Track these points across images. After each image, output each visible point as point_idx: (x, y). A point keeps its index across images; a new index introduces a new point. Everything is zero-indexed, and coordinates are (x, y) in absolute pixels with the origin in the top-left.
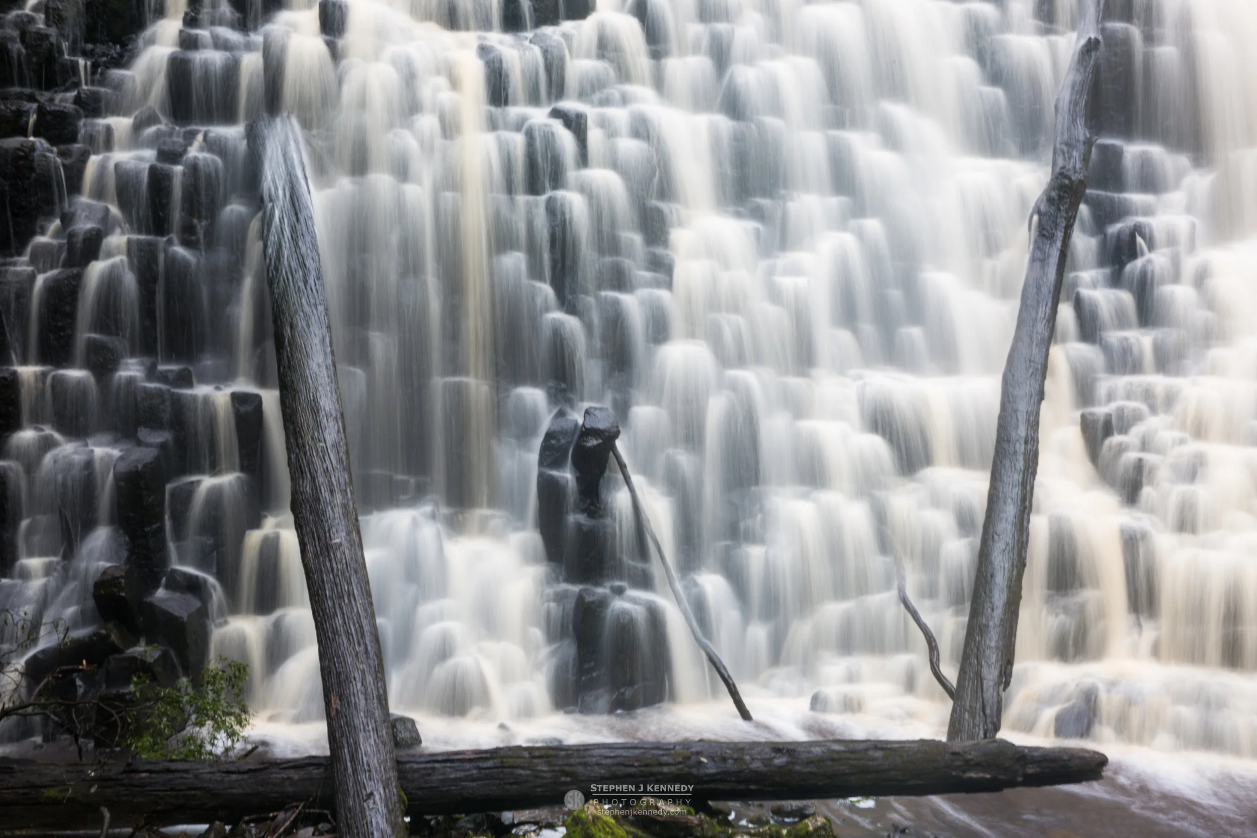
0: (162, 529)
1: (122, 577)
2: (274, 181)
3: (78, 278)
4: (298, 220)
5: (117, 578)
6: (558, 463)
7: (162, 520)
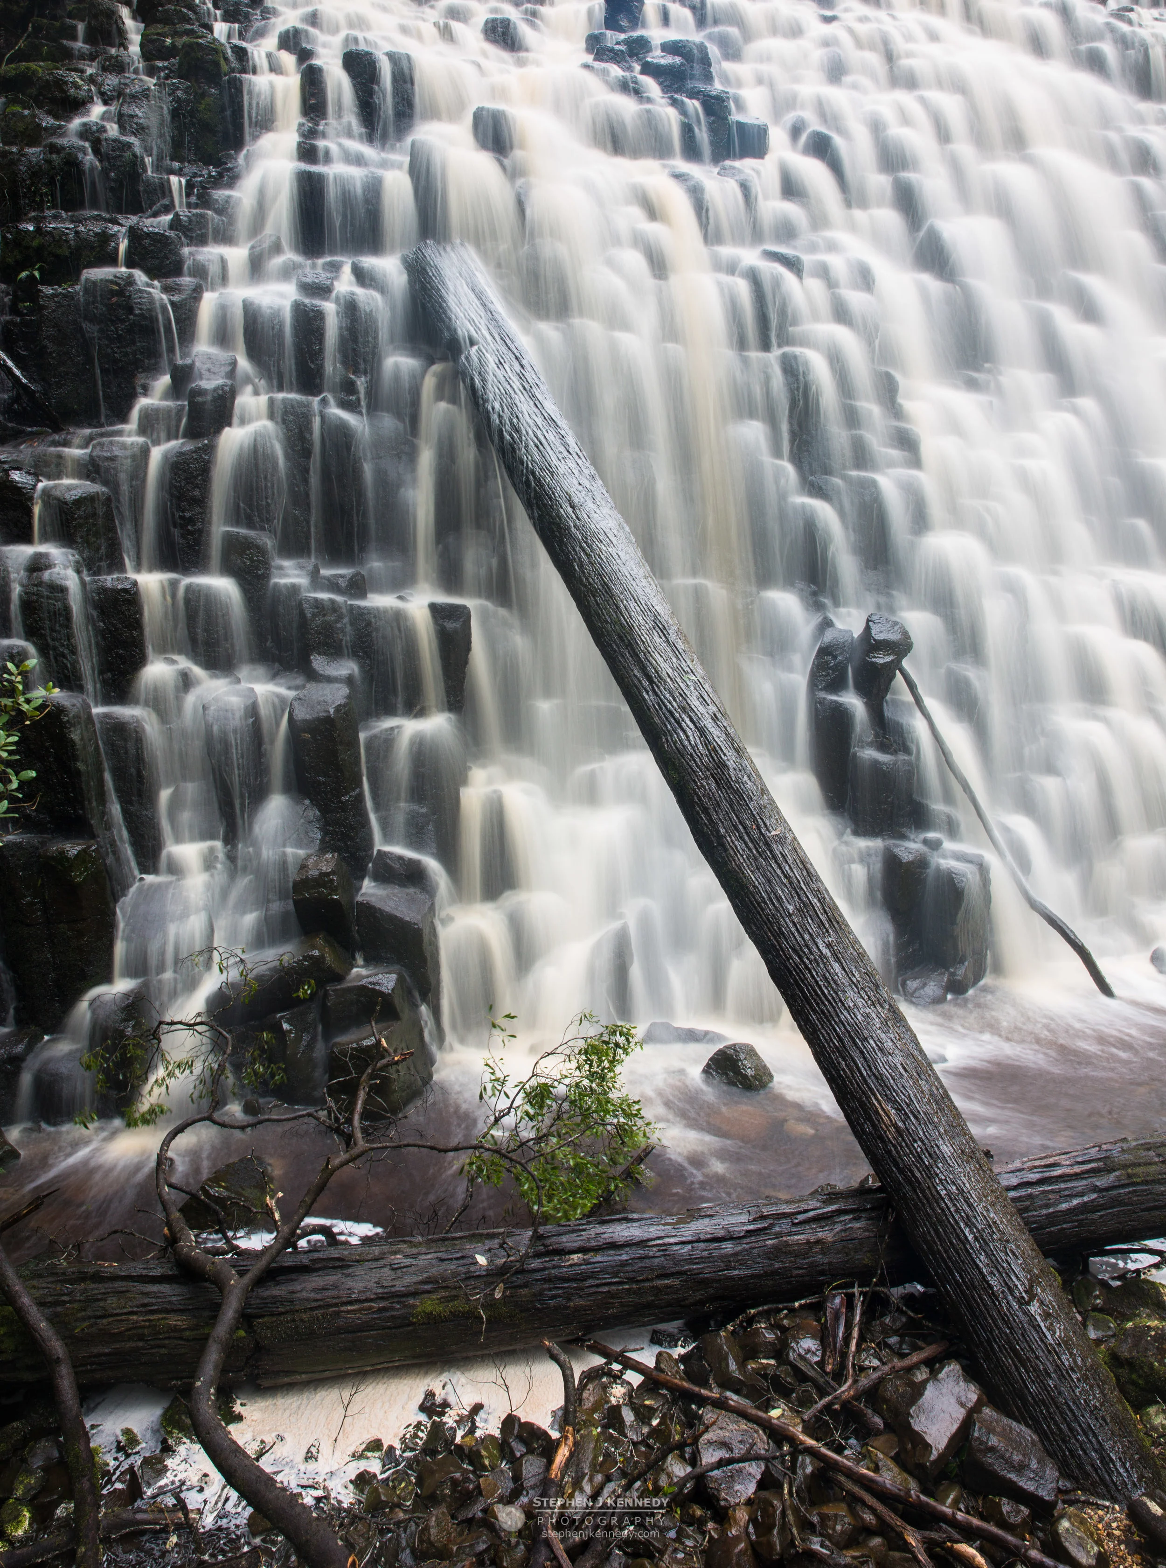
0: (360, 798)
1: (333, 872)
2: (472, 321)
3: (210, 449)
4: (522, 366)
5: (327, 874)
6: (837, 684)
7: (360, 784)
